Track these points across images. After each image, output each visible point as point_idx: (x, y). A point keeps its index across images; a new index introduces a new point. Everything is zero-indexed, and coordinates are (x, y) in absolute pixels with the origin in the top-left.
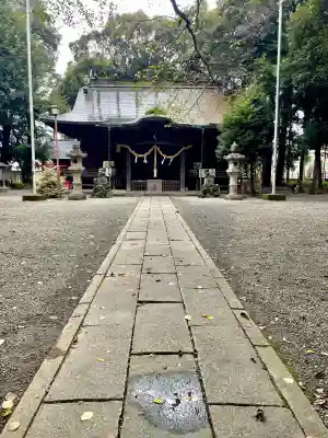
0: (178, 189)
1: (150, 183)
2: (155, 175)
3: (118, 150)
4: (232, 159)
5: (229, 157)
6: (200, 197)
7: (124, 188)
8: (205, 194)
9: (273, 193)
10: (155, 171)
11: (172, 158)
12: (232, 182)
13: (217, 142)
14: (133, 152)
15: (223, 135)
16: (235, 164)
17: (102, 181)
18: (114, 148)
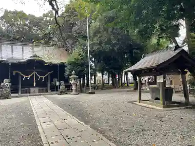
0: (47, 92)
1: (32, 90)
2: (35, 86)
3: (14, 74)
4: (73, 78)
5: (72, 77)
6: (59, 94)
7: (17, 93)
8: (61, 93)
9: (90, 91)
10: (35, 84)
11: (43, 77)
12: (74, 87)
13: (65, 70)
14: (22, 75)
15: (68, 67)
16: (74, 80)
17: (5, 90)
18: (12, 73)
